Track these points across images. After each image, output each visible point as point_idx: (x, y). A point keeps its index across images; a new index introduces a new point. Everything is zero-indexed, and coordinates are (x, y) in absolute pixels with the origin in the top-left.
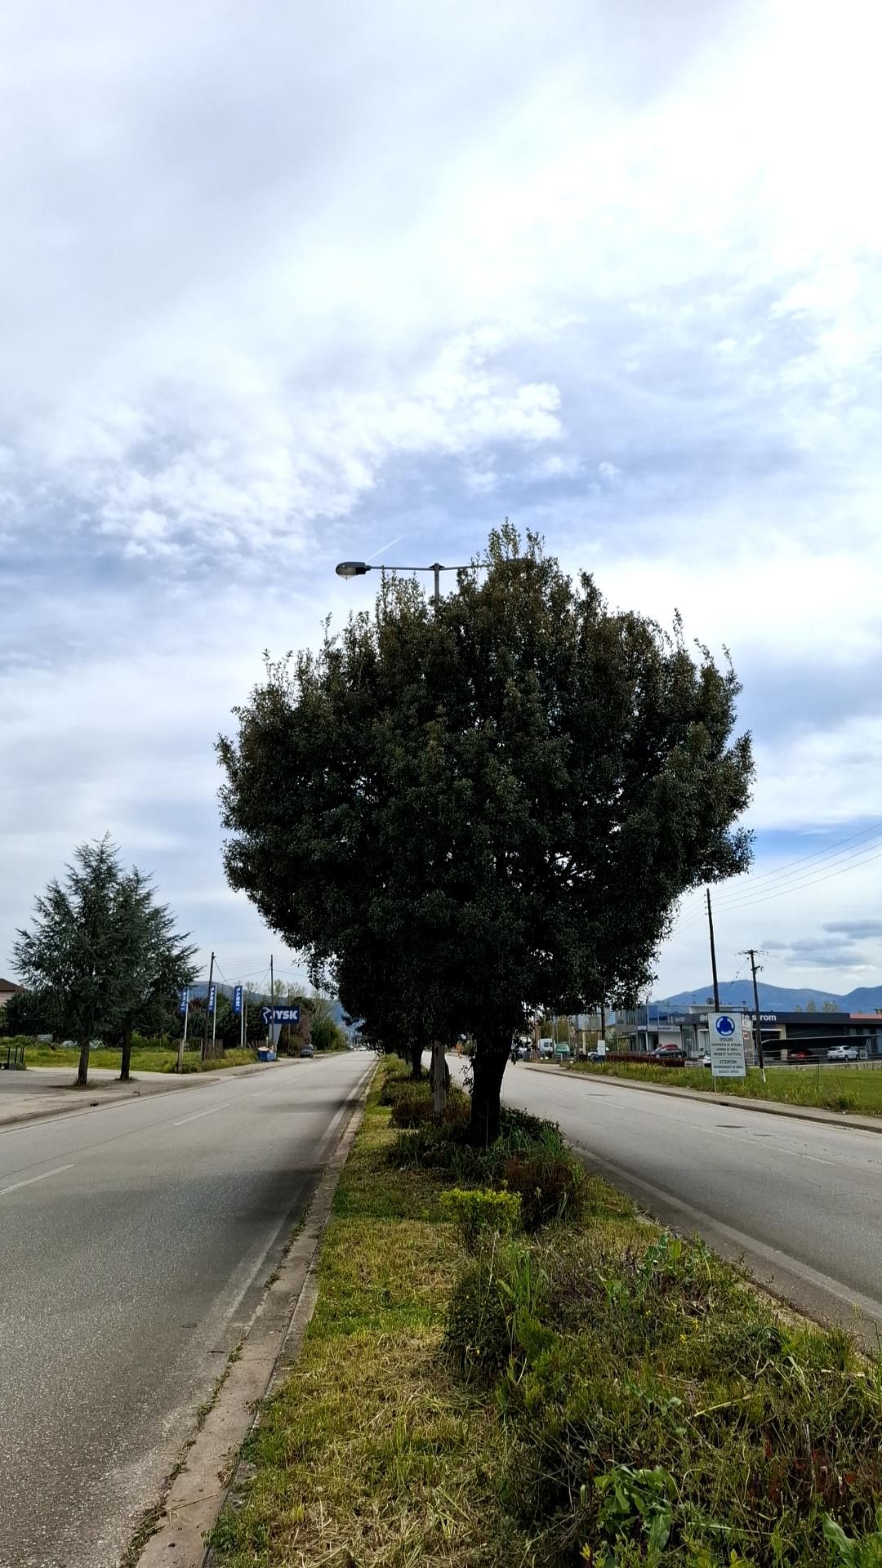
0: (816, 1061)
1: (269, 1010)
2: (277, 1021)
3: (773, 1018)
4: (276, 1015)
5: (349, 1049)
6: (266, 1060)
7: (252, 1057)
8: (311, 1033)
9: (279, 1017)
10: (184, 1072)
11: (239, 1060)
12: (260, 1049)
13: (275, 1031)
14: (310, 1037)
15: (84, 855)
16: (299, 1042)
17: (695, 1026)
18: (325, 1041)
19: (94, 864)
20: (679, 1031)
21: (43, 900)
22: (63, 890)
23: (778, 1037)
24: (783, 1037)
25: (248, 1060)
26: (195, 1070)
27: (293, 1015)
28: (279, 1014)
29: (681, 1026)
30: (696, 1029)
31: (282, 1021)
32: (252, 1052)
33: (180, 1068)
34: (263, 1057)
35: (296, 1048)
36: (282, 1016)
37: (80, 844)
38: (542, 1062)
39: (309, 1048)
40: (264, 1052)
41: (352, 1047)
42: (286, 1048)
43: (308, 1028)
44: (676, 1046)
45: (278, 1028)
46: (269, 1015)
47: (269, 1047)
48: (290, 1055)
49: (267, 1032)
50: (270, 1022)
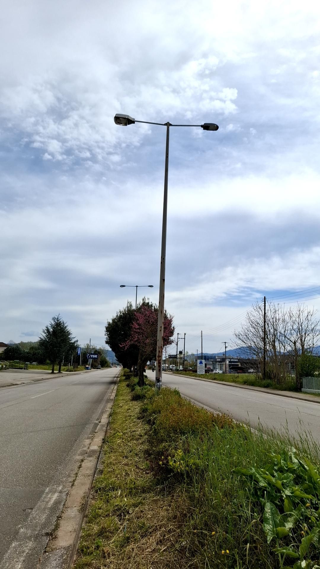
0: (245, 373)
2: (91, 358)
3: (237, 360)
4: (91, 356)
5: (111, 367)
6: (88, 369)
7: (84, 368)
9: (92, 357)
10: (70, 371)
11: (82, 369)
12: (87, 366)
13: (91, 361)
14: (100, 363)
15: (54, 319)
16: (97, 365)
17: (216, 362)
18: (104, 364)
19: (56, 321)
20: (212, 363)
21: (44, 330)
22: (49, 328)
23: (238, 366)
24: (240, 366)
25: (84, 369)
26: (72, 371)
27: (96, 356)
28: (92, 356)
29: (213, 362)
30: (216, 363)
31: (93, 358)
32: (84, 367)
33: (69, 370)
34: (87, 368)
35: (95, 366)
36: (93, 356)
37: (53, 316)
38: (169, 371)
39: (99, 366)
40: (88, 367)
41: (111, 366)
42: (94, 367)
43: (99, 360)
44: (210, 368)
45: (91, 360)
46: (88, 356)
47: (89, 365)
48: (94, 368)
49: (88, 361)
50: (89, 358)
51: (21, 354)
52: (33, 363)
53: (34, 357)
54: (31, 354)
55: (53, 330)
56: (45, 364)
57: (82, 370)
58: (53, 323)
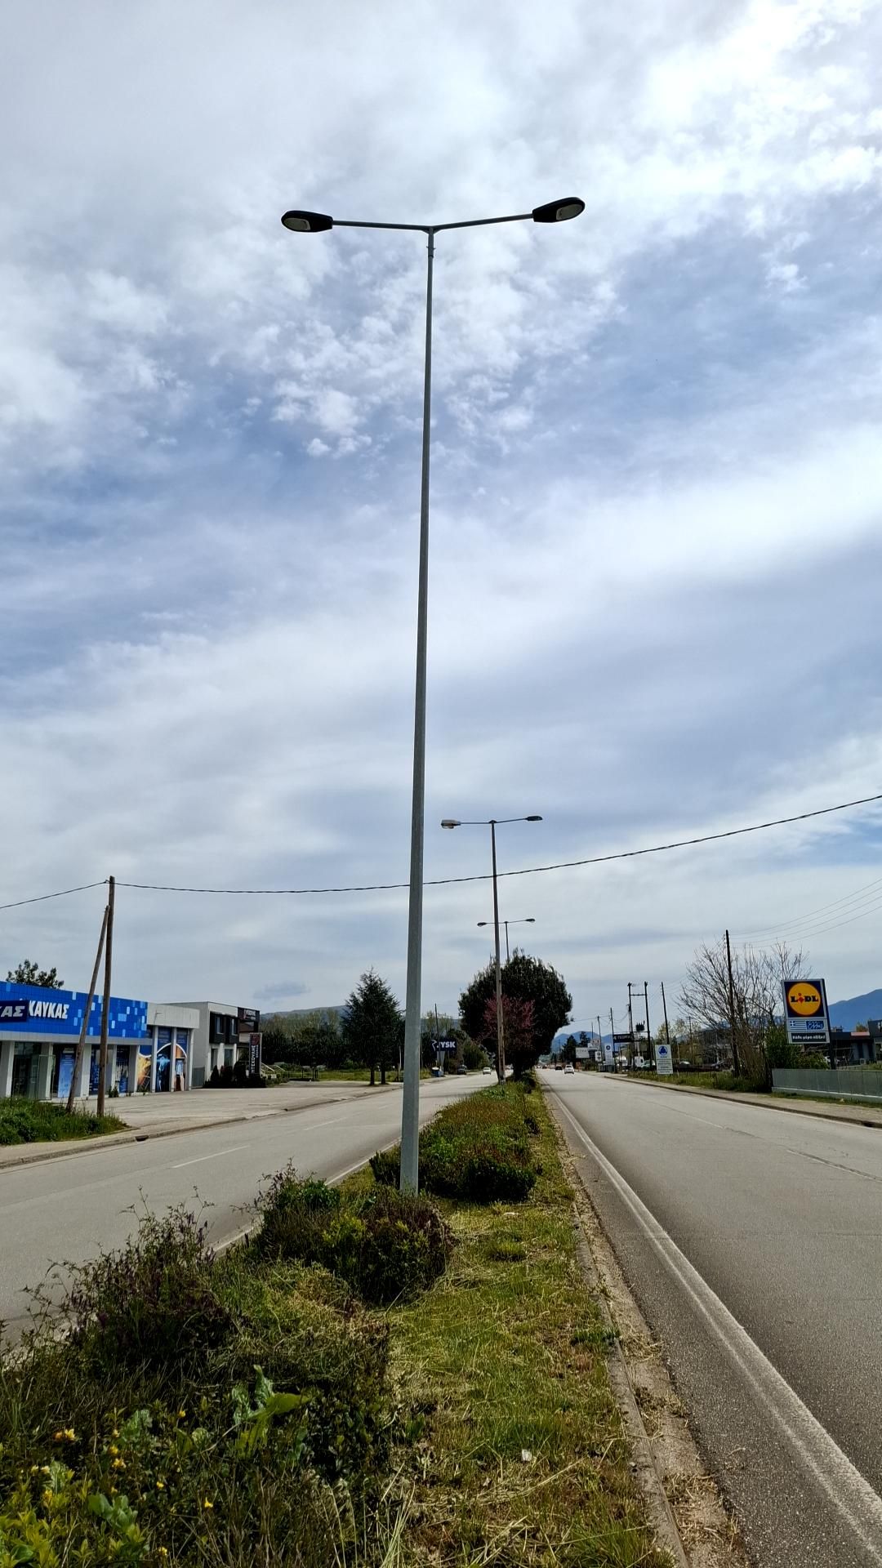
1: (435, 1042)
2: (442, 1049)
4: (441, 1045)
6: (438, 1076)
8: (464, 1056)
9: (443, 1046)
11: (424, 1075)
12: (434, 1068)
13: (441, 1056)
14: (463, 1059)
15: (364, 978)
16: (456, 1064)
19: (369, 982)
22: (356, 996)
25: (428, 1075)
27: (452, 1045)
28: (443, 1044)
31: (445, 1049)
32: (428, 1070)
33: (399, 1078)
34: (436, 1074)
35: (454, 1068)
36: (445, 1045)
37: (362, 974)
39: (462, 1067)
40: (436, 1071)
42: (451, 1069)
43: (461, 1052)
45: (443, 1053)
46: (435, 1045)
47: (438, 1067)
48: (450, 1073)
49: (435, 1056)
50: (437, 1049)
51: (287, 1047)
52: (318, 1067)
53: (316, 1053)
54: (308, 1045)
55: (364, 999)
56: (343, 1068)
57: (425, 1078)
58: (363, 986)
